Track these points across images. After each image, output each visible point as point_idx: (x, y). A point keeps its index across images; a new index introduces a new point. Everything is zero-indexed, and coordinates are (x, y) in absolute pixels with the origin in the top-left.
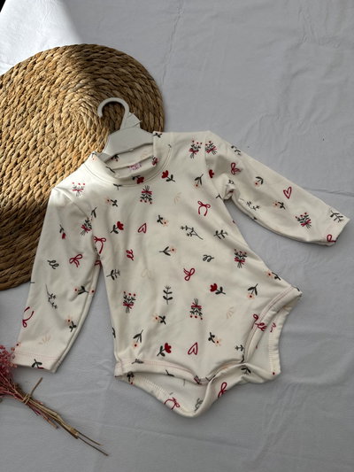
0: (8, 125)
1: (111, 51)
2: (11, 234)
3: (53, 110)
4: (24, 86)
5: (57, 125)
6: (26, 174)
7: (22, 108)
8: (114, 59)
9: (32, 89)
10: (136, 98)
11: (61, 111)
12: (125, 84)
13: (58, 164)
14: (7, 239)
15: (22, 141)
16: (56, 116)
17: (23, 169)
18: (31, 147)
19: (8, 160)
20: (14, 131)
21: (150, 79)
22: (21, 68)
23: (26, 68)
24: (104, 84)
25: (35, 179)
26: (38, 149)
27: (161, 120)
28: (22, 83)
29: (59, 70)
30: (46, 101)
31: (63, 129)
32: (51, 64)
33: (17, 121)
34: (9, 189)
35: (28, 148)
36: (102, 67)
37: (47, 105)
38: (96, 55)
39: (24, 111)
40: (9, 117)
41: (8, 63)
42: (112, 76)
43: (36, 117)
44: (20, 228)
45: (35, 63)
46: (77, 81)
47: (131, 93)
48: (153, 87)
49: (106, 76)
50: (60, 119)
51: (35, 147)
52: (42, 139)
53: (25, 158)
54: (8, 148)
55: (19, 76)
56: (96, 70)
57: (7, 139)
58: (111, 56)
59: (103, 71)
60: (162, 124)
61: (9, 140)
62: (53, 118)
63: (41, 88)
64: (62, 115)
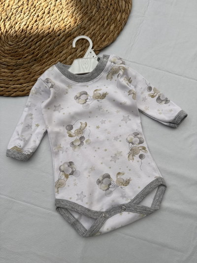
2: (29, 63)
13: (62, 24)
14: (26, 65)
15: (41, 8)
17: (40, 25)
19: (31, 18)
25: (47, 31)
26: (51, 14)
27: (130, 5)
31: (67, 4)
44: (35, 60)
51: (49, 13)
52: (53, 8)
53: (42, 18)
54: (32, 11)
60: (130, 8)
61: (33, 6)
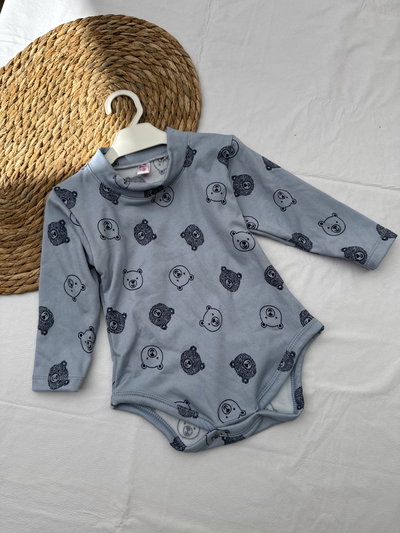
0: (29, 111)
1: (141, 22)
3: (78, 94)
4: (44, 65)
5: (82, 111)
6: (50, 167)
7: (44, 91)
8: (145, 33)
9: (54, 68)
10: (169, 78)
11: (86, 95)
12: (158, 62)
16: (82, 101)
18: (55, 136)
20: (36, 117)
21: (185, 56)
22: (41, 45)
23: (45, 44)
24: (133, 63)
28: (42, 61)
29: (82, 46)
30: (69, 83)
32: (73, 39)
33: (39, 106)
34: (33, 182)
35: (52, 137)
36: (131, 42)
37: (71, 87)
38: (124, 27)
39: (46, 94)
40: (29, 102)
41: (26, 38)
42: (143, 53)
43: (59, 102)
45: (55, 38)
46: (102, 58)
47: (164, 73)
48: (188, 66)
49: (135, 53)
50: (85, 103)
55: (39, 53)
56: (125, 46)
57: (29, 127)
58: (141, 29)
59: (132, 47)
62: (78, 102)
63: (64, 68)
64: (88, 99)
